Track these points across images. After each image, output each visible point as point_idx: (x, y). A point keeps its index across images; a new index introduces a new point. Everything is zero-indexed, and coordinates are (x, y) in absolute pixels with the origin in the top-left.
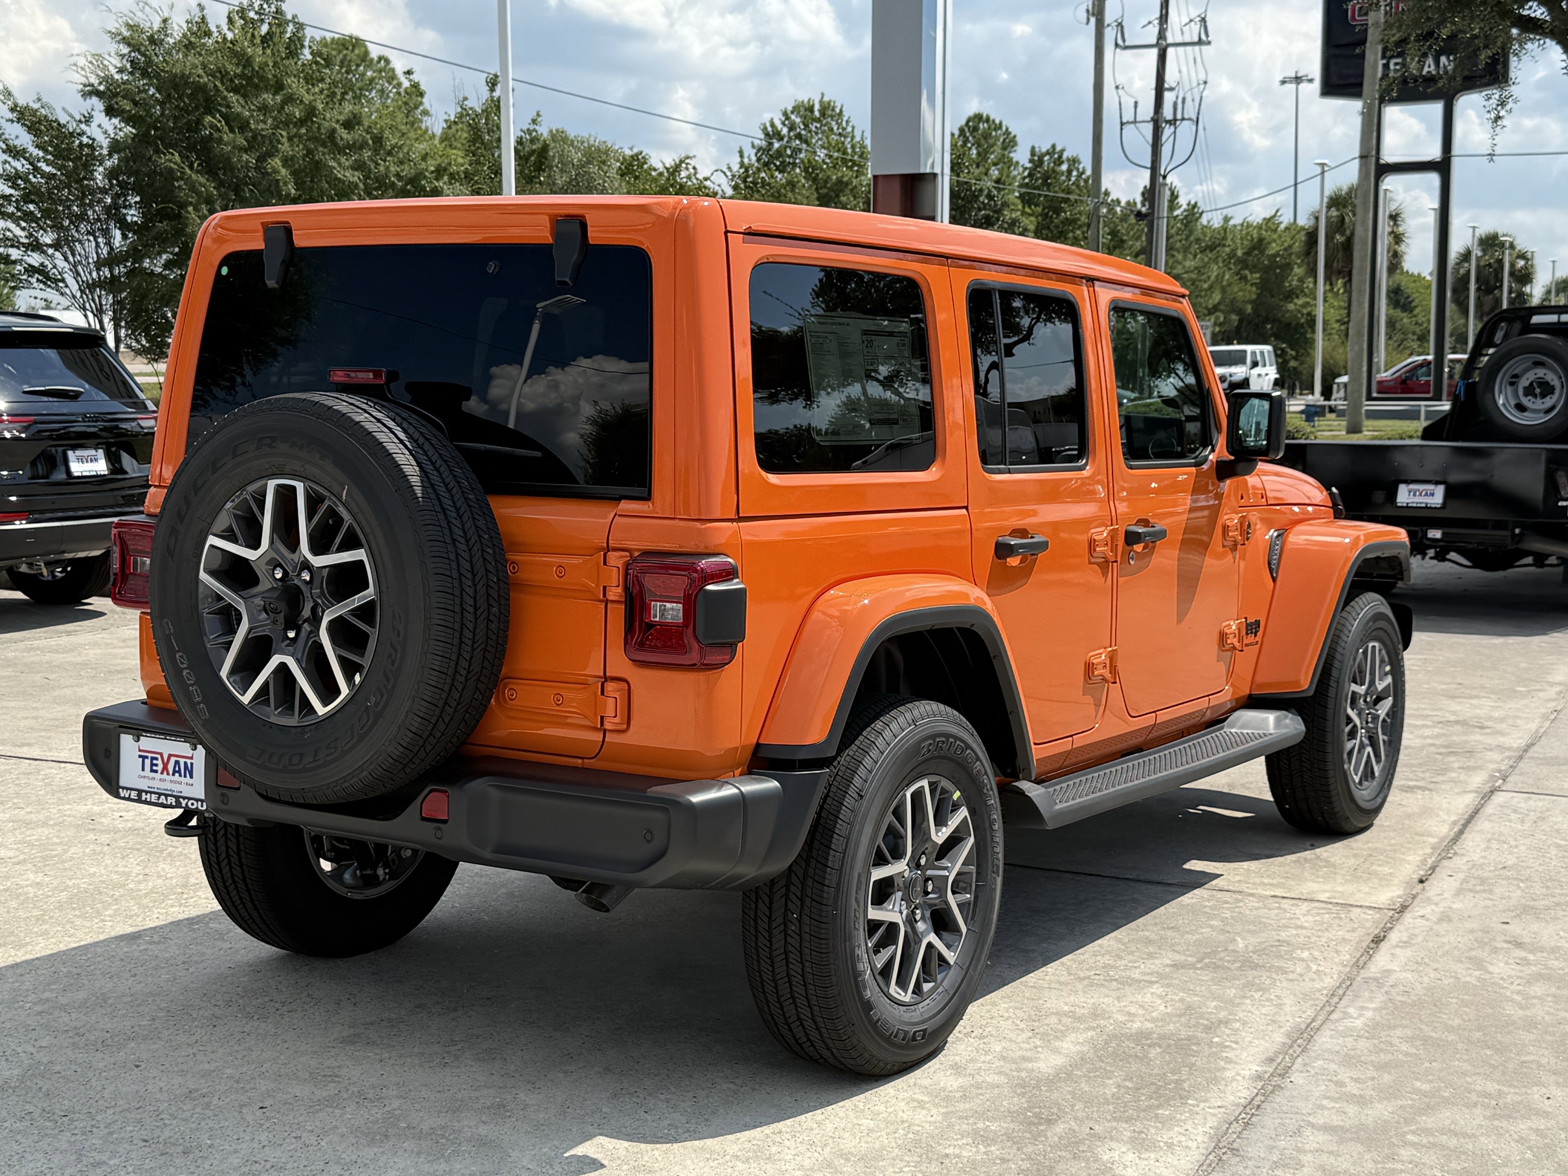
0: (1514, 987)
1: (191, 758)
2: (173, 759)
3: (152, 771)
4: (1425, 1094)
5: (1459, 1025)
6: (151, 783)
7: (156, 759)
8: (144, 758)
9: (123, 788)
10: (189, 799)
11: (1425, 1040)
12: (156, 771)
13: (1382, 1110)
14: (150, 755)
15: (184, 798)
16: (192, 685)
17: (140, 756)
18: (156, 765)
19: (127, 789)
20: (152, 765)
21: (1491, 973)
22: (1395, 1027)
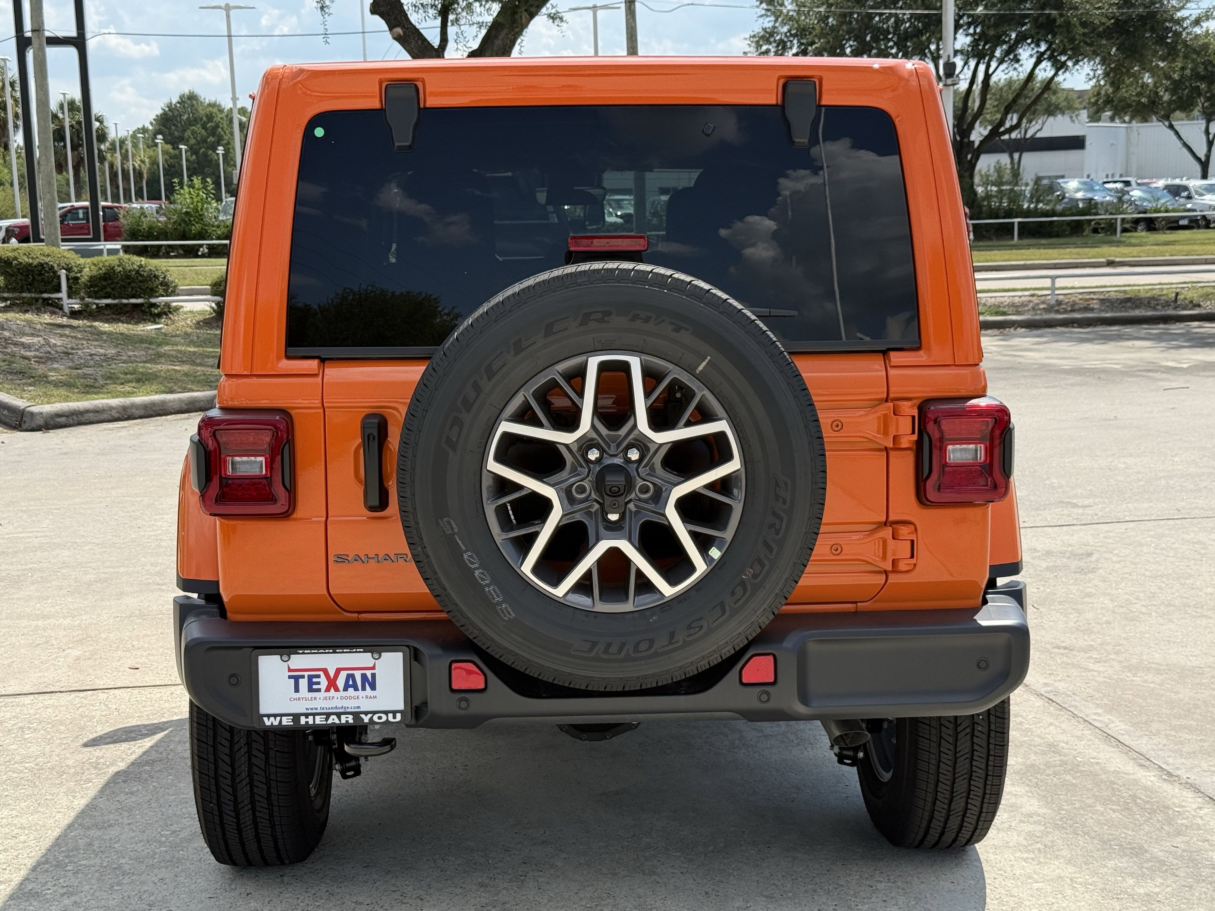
1: (373, 668)
2: (343, 675)
3: (311, 690)
6: (311, 705)
7: (318, 676)
8: (296, 679)
9: (269, 716)
10: (374, 713)
12: (319, 690)
14: (306, 674)
15: (366, 713)
16: (488, 585)
17: (290, 677)
18: (318, 683)
19: (275, 716)
20: (311, 684)
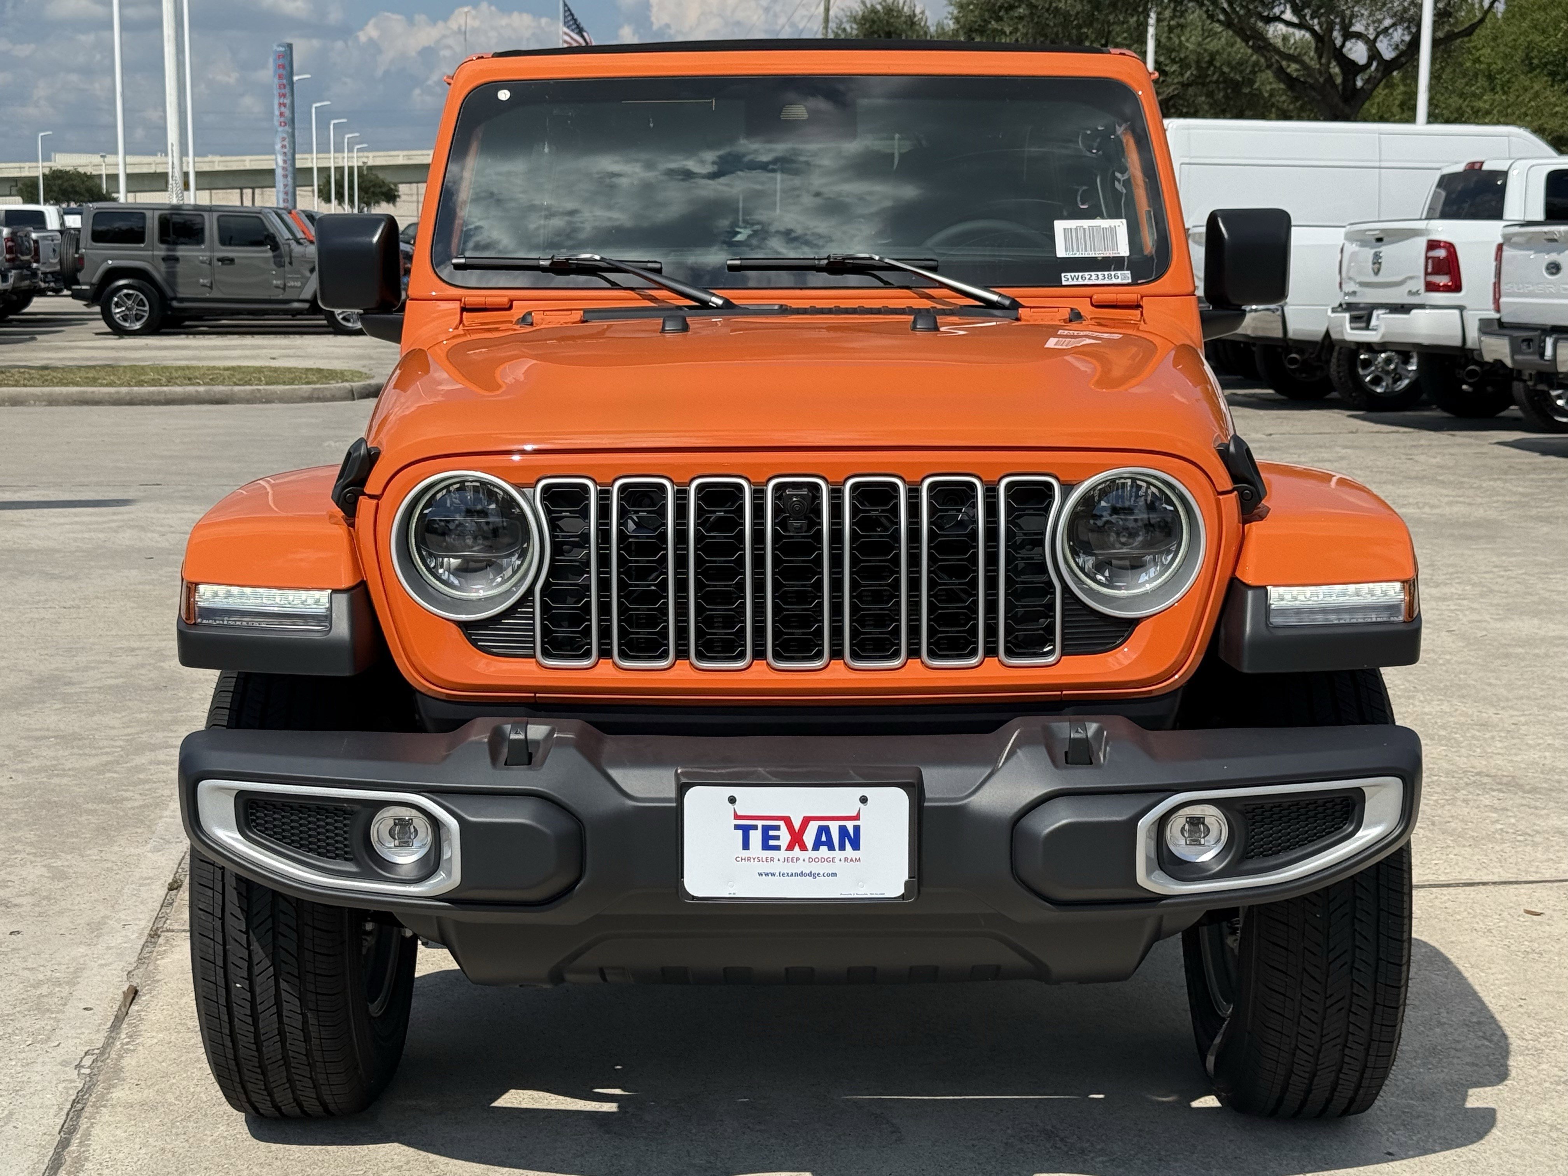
0: (20, 857)
4: (109, 771)
5: (81, 816)
11: (111, 801)
13: (140, 760)
21: (45, 866)
22: (141, 806)
